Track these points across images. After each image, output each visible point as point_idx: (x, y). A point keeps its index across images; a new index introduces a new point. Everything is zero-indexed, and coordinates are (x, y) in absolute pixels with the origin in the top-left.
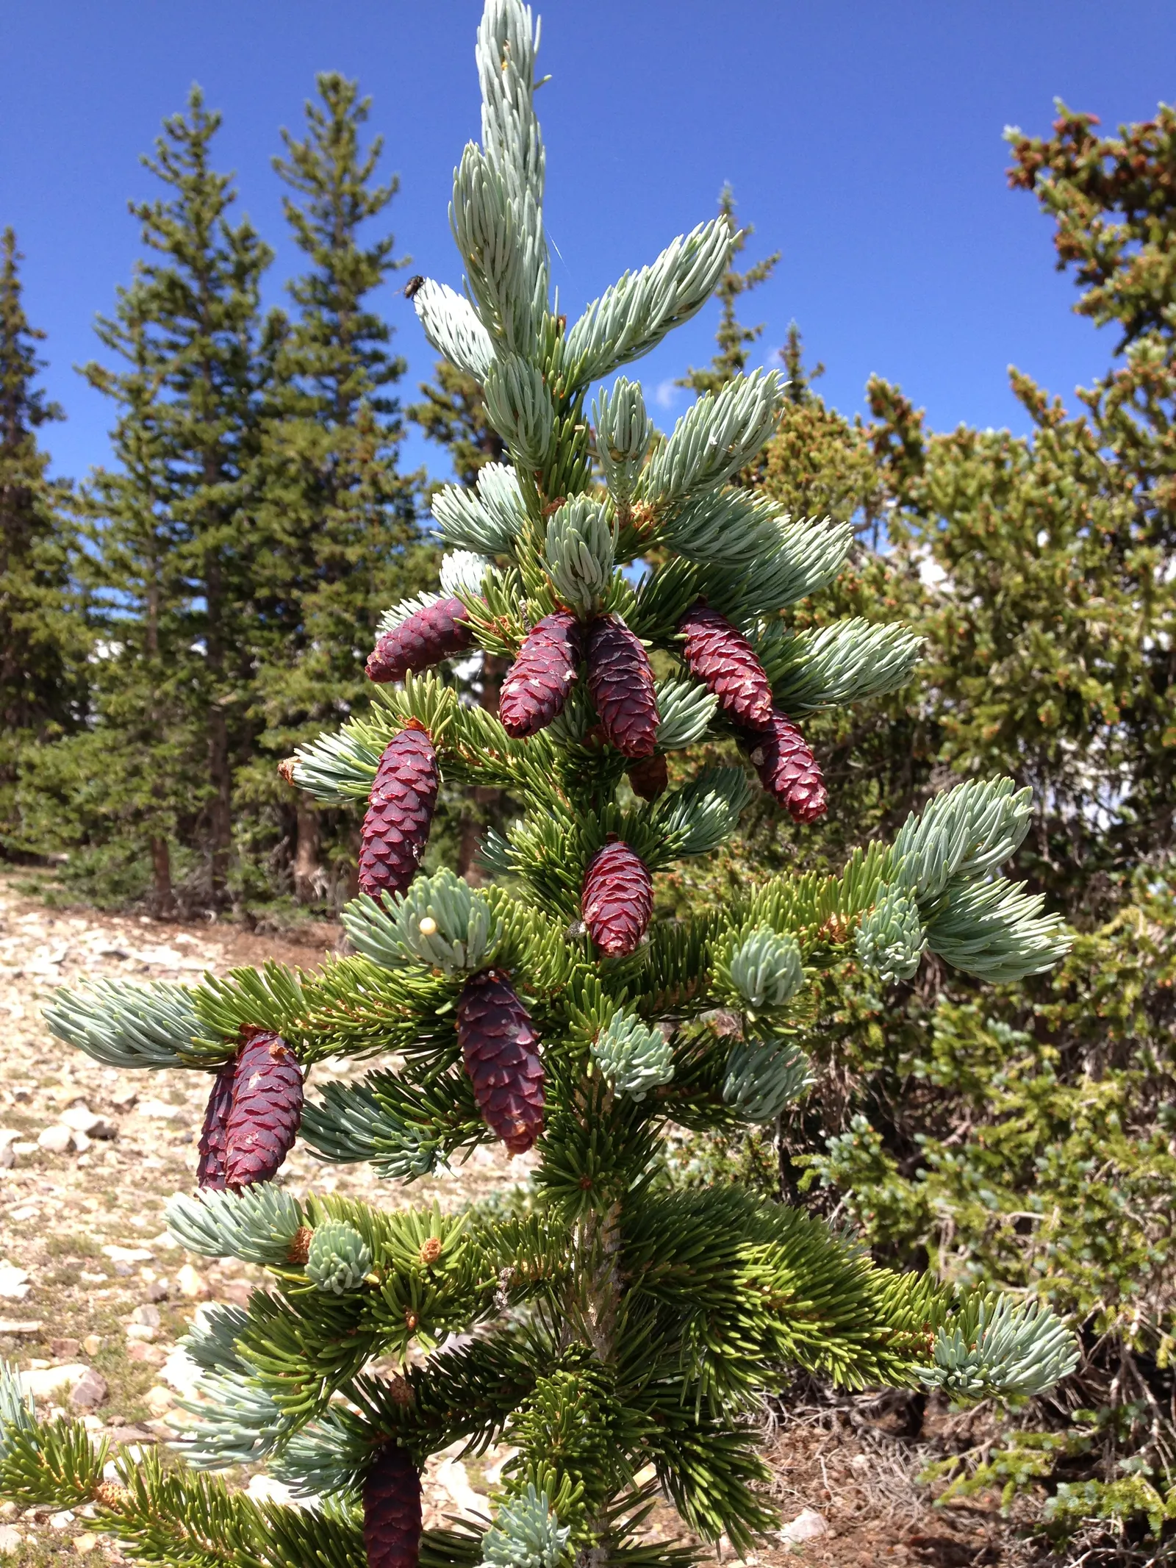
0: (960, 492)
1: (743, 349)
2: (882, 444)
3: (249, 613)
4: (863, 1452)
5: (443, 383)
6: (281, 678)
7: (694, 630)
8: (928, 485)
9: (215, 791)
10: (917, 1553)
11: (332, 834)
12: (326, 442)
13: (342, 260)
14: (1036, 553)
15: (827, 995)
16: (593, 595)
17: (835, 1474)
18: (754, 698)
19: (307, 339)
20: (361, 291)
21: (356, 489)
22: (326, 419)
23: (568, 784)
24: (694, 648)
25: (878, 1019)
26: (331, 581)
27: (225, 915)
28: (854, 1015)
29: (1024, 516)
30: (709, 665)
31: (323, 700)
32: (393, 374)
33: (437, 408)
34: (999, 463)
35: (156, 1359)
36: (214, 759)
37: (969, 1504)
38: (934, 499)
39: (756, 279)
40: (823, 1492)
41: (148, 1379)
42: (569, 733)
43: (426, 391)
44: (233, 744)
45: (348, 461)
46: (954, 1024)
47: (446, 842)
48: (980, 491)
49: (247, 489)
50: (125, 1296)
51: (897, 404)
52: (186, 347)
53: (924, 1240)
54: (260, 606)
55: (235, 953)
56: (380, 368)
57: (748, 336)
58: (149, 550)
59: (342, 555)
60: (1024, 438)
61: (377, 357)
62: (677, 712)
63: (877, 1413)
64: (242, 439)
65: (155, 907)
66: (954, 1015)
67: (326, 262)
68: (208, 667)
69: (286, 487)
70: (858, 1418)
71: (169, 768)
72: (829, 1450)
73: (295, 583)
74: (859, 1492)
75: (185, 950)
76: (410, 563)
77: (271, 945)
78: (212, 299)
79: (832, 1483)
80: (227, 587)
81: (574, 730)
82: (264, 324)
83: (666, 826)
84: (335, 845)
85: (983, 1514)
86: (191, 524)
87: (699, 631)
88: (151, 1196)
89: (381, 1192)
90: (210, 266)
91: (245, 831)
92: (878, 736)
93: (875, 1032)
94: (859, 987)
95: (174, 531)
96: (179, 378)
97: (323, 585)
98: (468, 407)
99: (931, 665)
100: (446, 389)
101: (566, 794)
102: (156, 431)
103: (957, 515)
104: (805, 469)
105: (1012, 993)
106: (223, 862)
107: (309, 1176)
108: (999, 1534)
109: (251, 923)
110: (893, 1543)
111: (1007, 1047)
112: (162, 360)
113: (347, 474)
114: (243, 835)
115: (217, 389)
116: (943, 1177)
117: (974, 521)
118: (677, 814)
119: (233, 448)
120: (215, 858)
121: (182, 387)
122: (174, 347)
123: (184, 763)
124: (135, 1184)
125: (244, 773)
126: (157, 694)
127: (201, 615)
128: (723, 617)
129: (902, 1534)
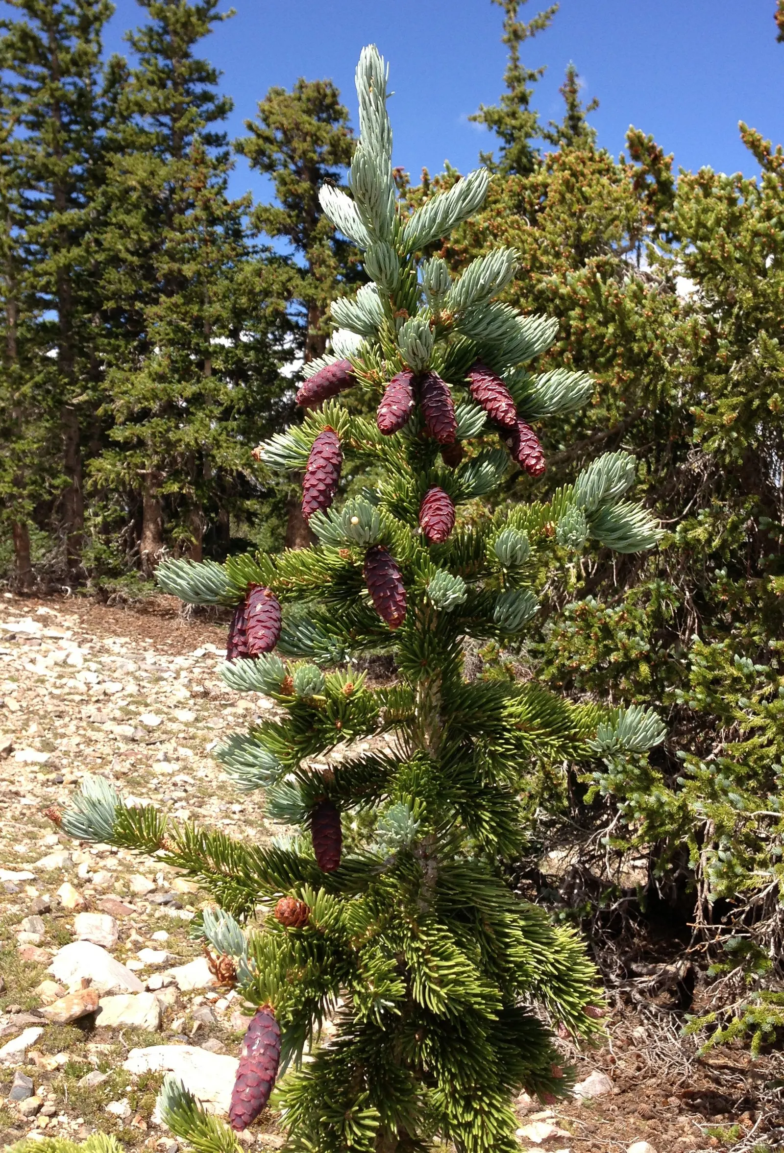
0: (700, 224)
1: (528, 87)
2: (639, 183)
3: (96, 323)
4: (642, 1025)
5: (265, 119)
6: (128, 380)
7: (475, 376)
8: (676, 219)
9: (69, 480)
10: (687, 1104)
11: (174, 515)
12: (163, 172)
13: (175, 14)
14: (763, 272)
15: (604, 639)
16: (423, 362)
17: (619, 1043)
18: (506, 412)
19: (145, 83)
20: (192, 41)
21: (190, 213)
22: (163, 152)
23: (410, 459)
24: (475, 386)
25: (646, 658)
26: (170, 295)
27: (79, 589)
28: (626, 655)
29: (753, 244)
30: (483, 395)
31: (165, 398)
32: (221, 111)
33: (261, 142)
34: (732, 202)
35: (43, 959)
36: (67, 452)
37: (731, 1064)
38: (681, 230)
39: (537, 28)
40: (609, 1057)
41: (38, 975)
42: (411, 432)
43: (250, 127)
44: (84, 439)
45: (183, 189)
46: (706, 658)
47: (274, 521)
48: (718, 222)
49: (93, 214)
50: (14, 909)
51: (651, 149)
52: (38, 90)
53: (686, 838)
54: (105, 317)
55: (89, 622)
56: (210, 106)
57: (532, 77)
58: (7, 269)
59: (180, 270)
60: (754, 178)
61: (207, 97)
62: (466, 420)
63: (653, 992)
64: (88, 170)
65: (16, 584)
66: (706, 651)
67: (160, 15)
68: (61, 371)
69: (128, 212)
70: (638, 996)
71: (27, 461)
72: (613, 1024)
73: (137, 297)
74: (639, 1056)
75: (45, 621)
76: (239, 278)
77: (121, 615)
78: (60, 48)
79: (617, 1050)
80: (77, 301)
81: (413, 430)
82: (107, 69)
83: (462, 480)
84: (177, 526)
85: (742, 1072)
86: (44, 246)
87: (479, 377)
88: (30, 828)
89: (227, 821)
90: (58, 19)
91: (96, 515)
92: (644, 423)
93: (644, 669)
94: (631, 632)
95: (28, 251)
96: (31, 118)
97: (163, 298)
98: (288, 140)
99: (683, 365)
100: (268, 125)
101: (408, 464)
102: (12, 165)
103: (699, 243)
104: (578, 201)
105: (755, 634)
106: (77, 543)
107: (165, 809)
108: (756, 1088)
109: (103, 596)
110: (667, 1096)
111: (750, 677)
112: (16, 102)
113: (182, 200)
114: (95, 520)
115: (65, 127)
116: (698, 784)
117: (713, 248)
118: (468, 474)
119: (80, 178)
120: (69, 539)
121: (34, 126)
122: (26, 90)
123: (41, 456)
124: (15, 818)
125: (95, 463)
126: (17, 395)
127: (53, 324)
128: (490, 369)
129: (674, 1089)
